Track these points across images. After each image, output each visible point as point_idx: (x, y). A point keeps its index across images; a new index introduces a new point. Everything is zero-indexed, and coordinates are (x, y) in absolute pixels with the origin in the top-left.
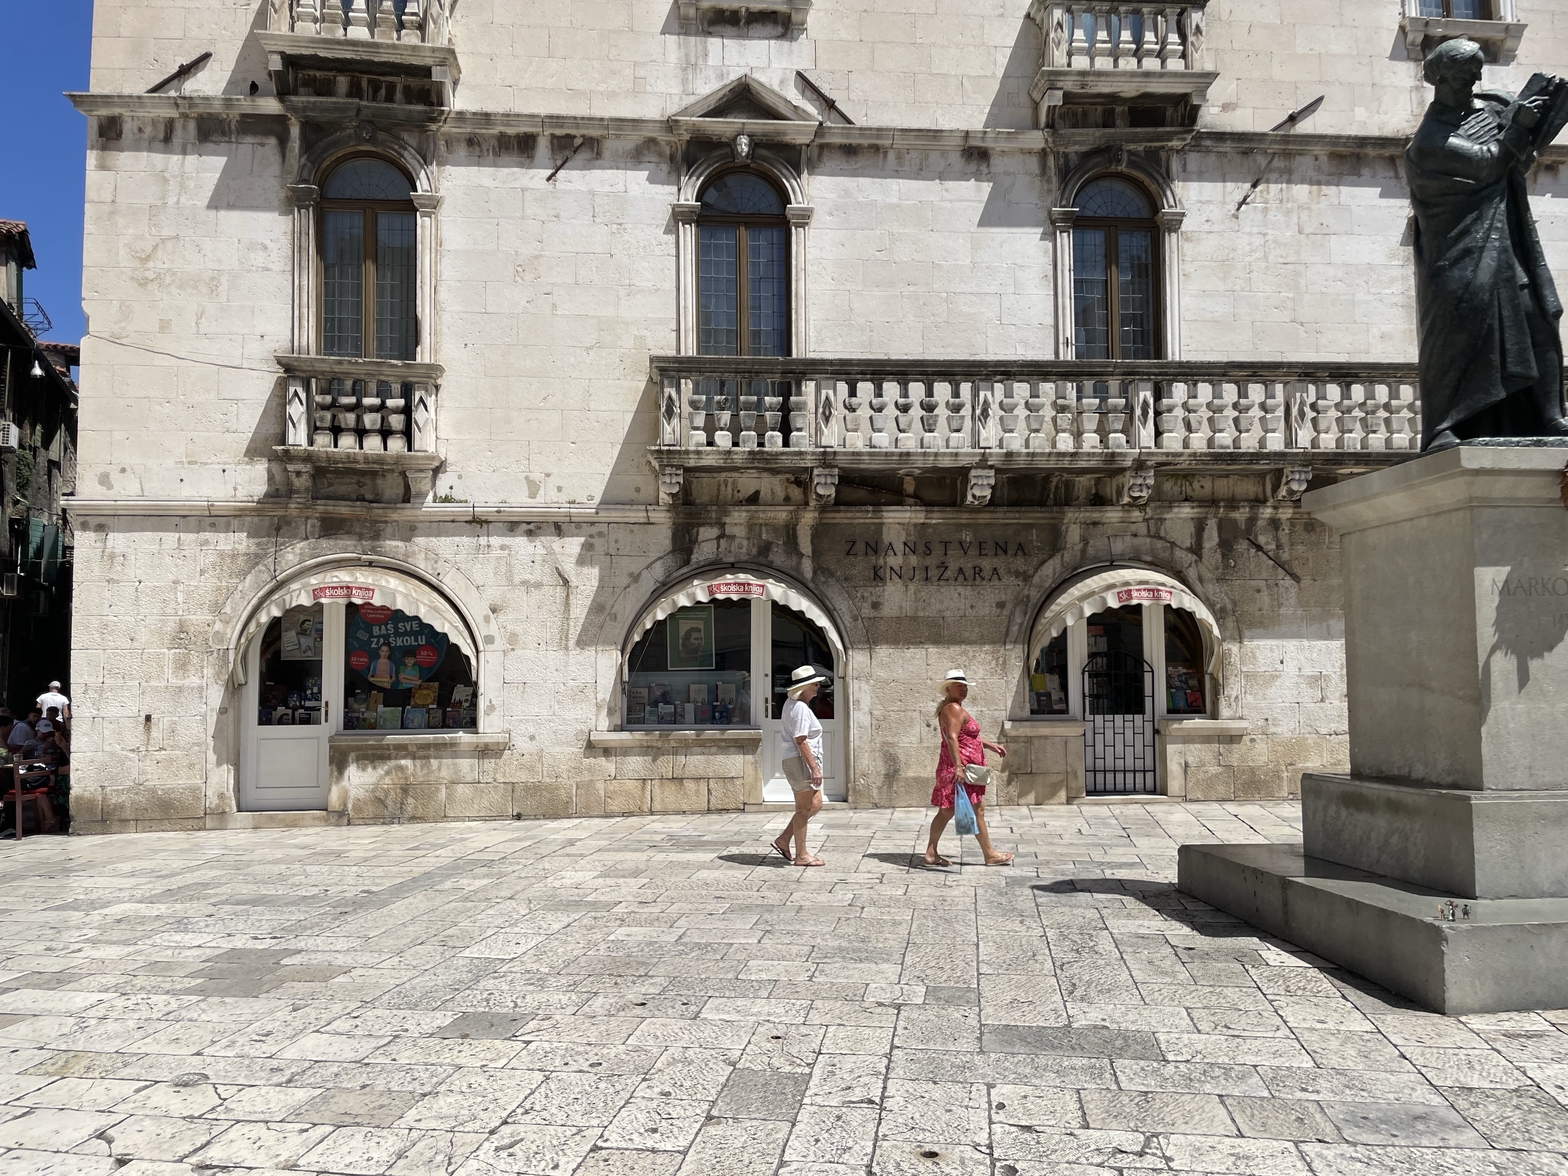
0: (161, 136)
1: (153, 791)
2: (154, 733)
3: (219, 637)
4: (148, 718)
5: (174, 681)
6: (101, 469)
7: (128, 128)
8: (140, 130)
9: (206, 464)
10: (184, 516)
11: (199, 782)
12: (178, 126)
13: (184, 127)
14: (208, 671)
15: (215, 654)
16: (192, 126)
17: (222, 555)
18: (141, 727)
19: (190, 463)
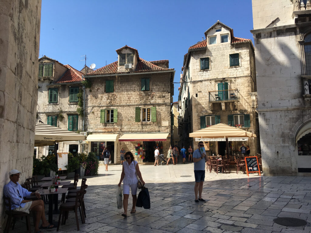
0: (269, 35)
1: (280, 167)
2: (279, 155)
3: (292, 135)
4: (278, 152)
5: (282, 145)
6: (263, 102)
7: (262, 35)
8: (265, 35)
9: (285, 100)
10: (281, 111)
11: (290, 166)
12: (273, 33)
13: (274, 33)
14: (290, 143)
15: (291, 139)
16: (275, 32)
17: (290, 118)
18: (276, 154)
19: (281, 100)
